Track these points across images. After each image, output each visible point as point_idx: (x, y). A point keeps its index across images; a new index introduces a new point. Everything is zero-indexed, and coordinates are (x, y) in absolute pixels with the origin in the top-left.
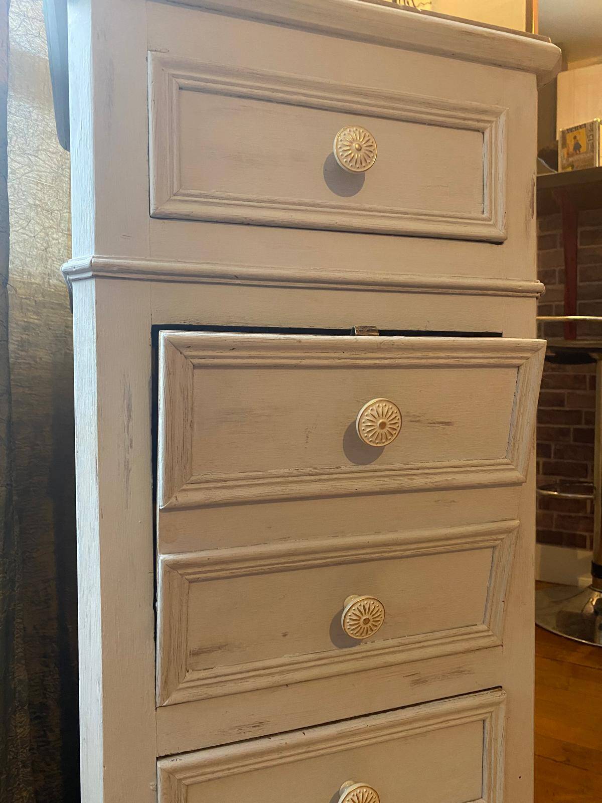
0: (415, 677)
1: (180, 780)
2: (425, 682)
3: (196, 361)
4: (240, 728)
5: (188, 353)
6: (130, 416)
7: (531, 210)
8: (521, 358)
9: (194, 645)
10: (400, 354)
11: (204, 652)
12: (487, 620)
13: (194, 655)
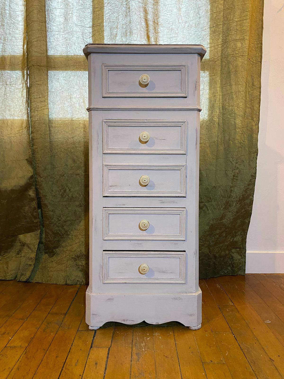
0: (161, 201)
1: (107, 212)
2: (164, 203)
3: (108, 125)
4: (120, 205)
5: (107, 123)
6: (98, 138)
7: (195, 89)
8: (181, 124)
9: (110, 185)
10: (151, 123)
11: (112, 186)
12: (181, 190)
13: (110, 186)
